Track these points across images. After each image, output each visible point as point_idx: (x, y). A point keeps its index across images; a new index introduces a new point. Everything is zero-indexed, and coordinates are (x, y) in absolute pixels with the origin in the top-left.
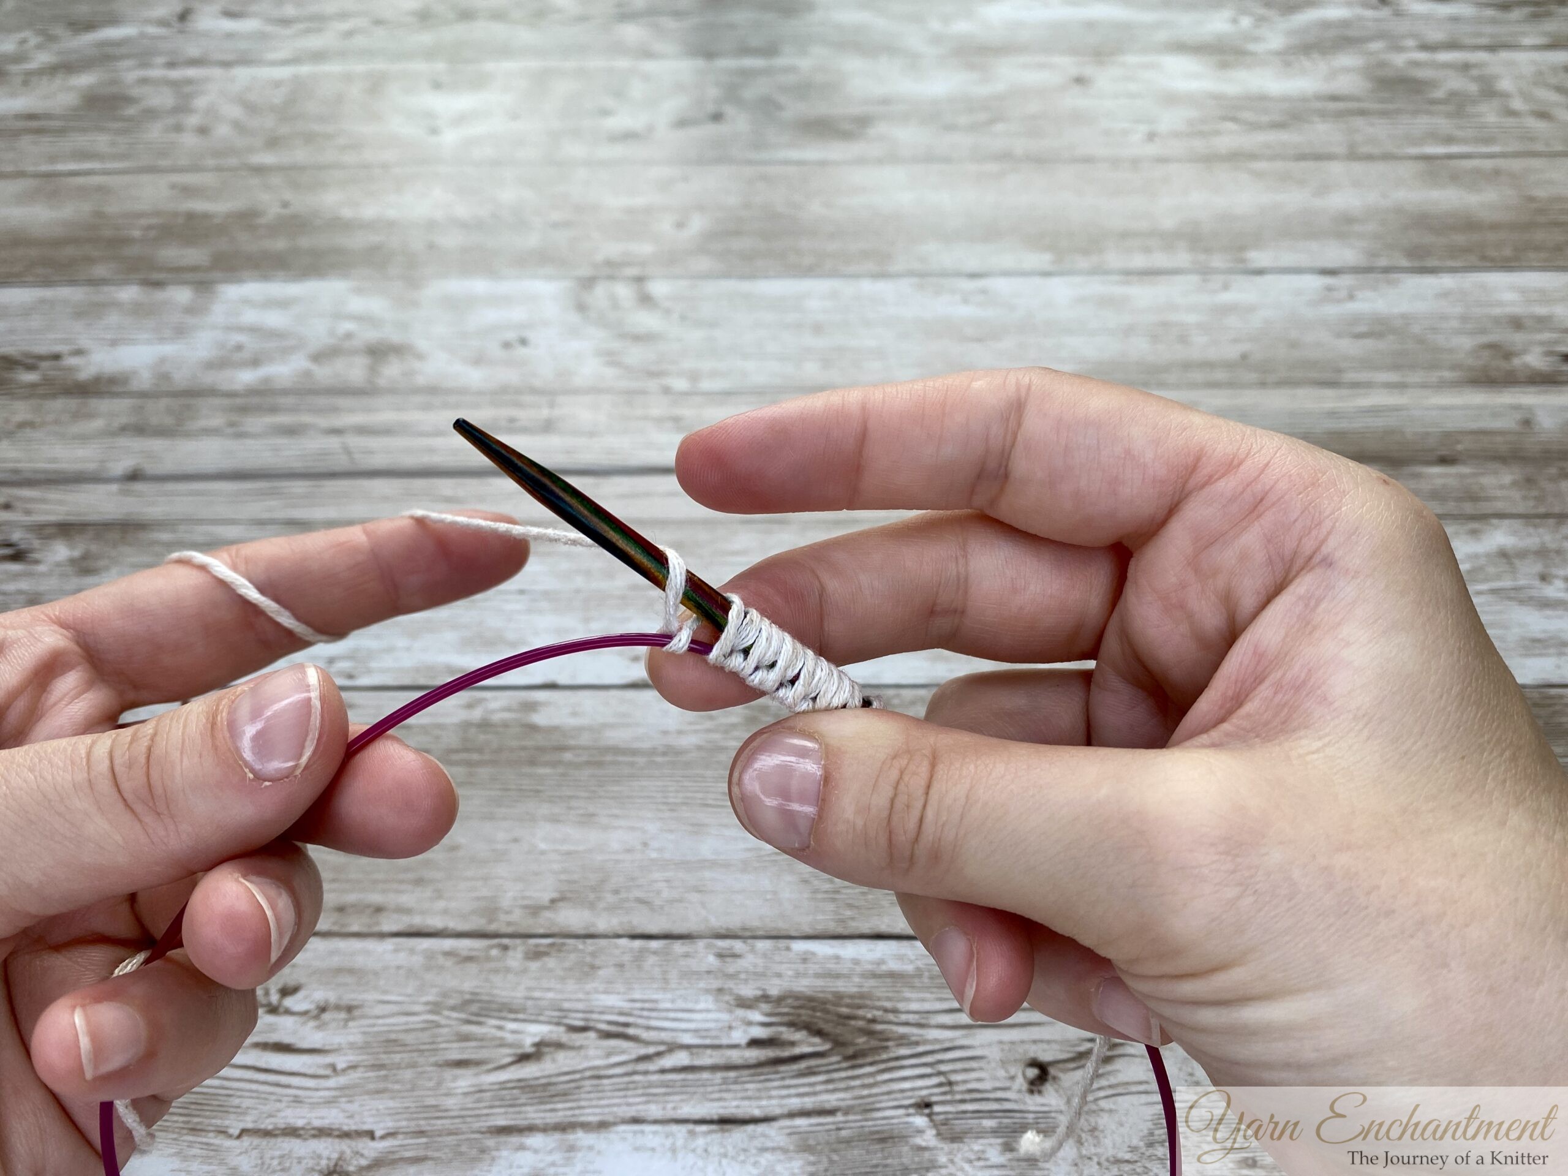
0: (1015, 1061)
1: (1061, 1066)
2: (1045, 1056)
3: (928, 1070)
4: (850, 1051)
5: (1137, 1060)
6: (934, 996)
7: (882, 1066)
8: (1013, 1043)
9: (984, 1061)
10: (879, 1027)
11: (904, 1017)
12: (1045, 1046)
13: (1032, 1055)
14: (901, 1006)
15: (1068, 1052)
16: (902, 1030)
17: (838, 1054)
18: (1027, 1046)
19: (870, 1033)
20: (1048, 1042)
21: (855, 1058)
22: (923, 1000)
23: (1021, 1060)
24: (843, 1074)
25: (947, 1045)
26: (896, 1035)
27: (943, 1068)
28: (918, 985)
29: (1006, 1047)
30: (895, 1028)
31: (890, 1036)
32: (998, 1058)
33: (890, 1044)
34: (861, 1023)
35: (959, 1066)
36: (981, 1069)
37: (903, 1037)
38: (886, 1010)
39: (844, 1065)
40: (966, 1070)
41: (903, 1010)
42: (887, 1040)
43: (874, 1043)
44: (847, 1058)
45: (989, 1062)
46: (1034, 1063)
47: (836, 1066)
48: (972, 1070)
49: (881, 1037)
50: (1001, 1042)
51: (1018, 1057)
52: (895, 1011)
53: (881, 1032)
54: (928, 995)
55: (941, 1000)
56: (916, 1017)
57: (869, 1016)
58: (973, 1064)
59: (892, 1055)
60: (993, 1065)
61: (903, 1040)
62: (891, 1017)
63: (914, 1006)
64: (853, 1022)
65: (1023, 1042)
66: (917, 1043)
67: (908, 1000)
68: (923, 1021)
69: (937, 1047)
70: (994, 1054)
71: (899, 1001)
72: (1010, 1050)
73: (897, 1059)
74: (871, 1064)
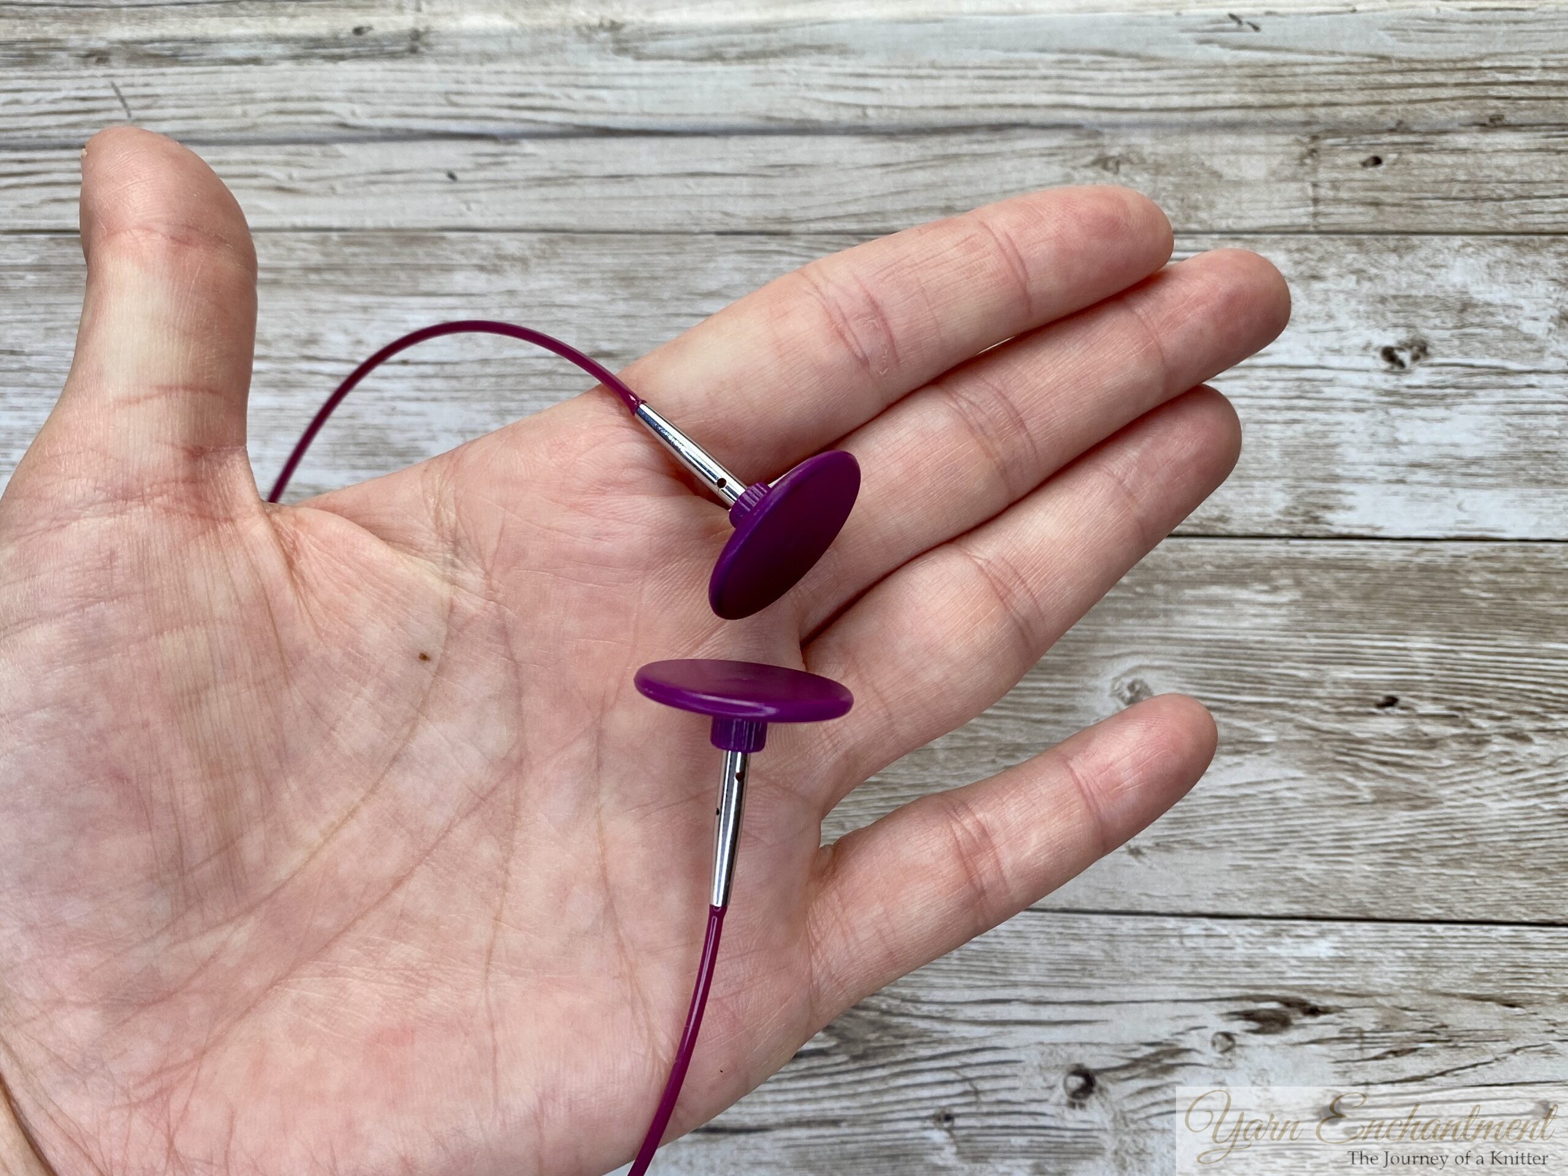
0: (1057, 1066)
1: (1110, 1074)
2: (1092, 1064)
3: (952, 1076)
4: (859, 1049)
5: (1204, 1070)
6: (963, 982)
7: (897, 1069)
8: (1055, 1044)
9: (1019, 1065)
10: (895, 1020)
11: (925, 1009)
12: (1094, 1050)
13: (1078, 1061)
14: (922, 994)
15: (1122, 1058)
16: (922, 1024)
17: (845, 1053)
18: (1070, 1050)
19: (885, 1027)
20: (1098, 1045)
21: (864, 1057)
22: (952, 987)
23: (1063, 1066)
24: (849, 1078)
25: (976, 1045)
26: (915, 1030)
27: (970, 1073)
28: (945, 967)
29: (1047, 1050)
30: (915, 1023)
31: (908, 1030)
32: (1036, 1063)
33: (907, 1041)
34: (873, 1015)
35: (988, 1071)
36: (1015, 1076)
37: (923, 1033)
38: (904, 1000)
39: (852, 1066)
40: (996, 1077)
41: (923, 999)
42: (905, 1037)
43: (888, 1040)
44: (855, 1058)
45: (1024, 1069)
46: (1079, 1071)
47: (843, 1068)
48: (1004, 1077)
49: (896, 1032)
50: (1041, 1043)
51: (1060, 1062)
52: (916, 1001)
53: (897, 1027)
54: (956, 981)
55: (971, 987)
56: (941, 1008)
57: (884, 1006)
58: (1006, 1070)
59: (911, 1056)
60: (1030, 1070)
61: (922, 1039)
62: (909, 1007)
63: (938, 995)
64: (863, 1014)
65: (1068, 1044)
66: (940, 1042)
67: (932, 986)
68: (948, 1015)
69: (965, 1047)
70: (1032, 1057)
71: (920, 988)
72: (1051, 1054)
73: (916, 1060)
74: (883, 1066)
